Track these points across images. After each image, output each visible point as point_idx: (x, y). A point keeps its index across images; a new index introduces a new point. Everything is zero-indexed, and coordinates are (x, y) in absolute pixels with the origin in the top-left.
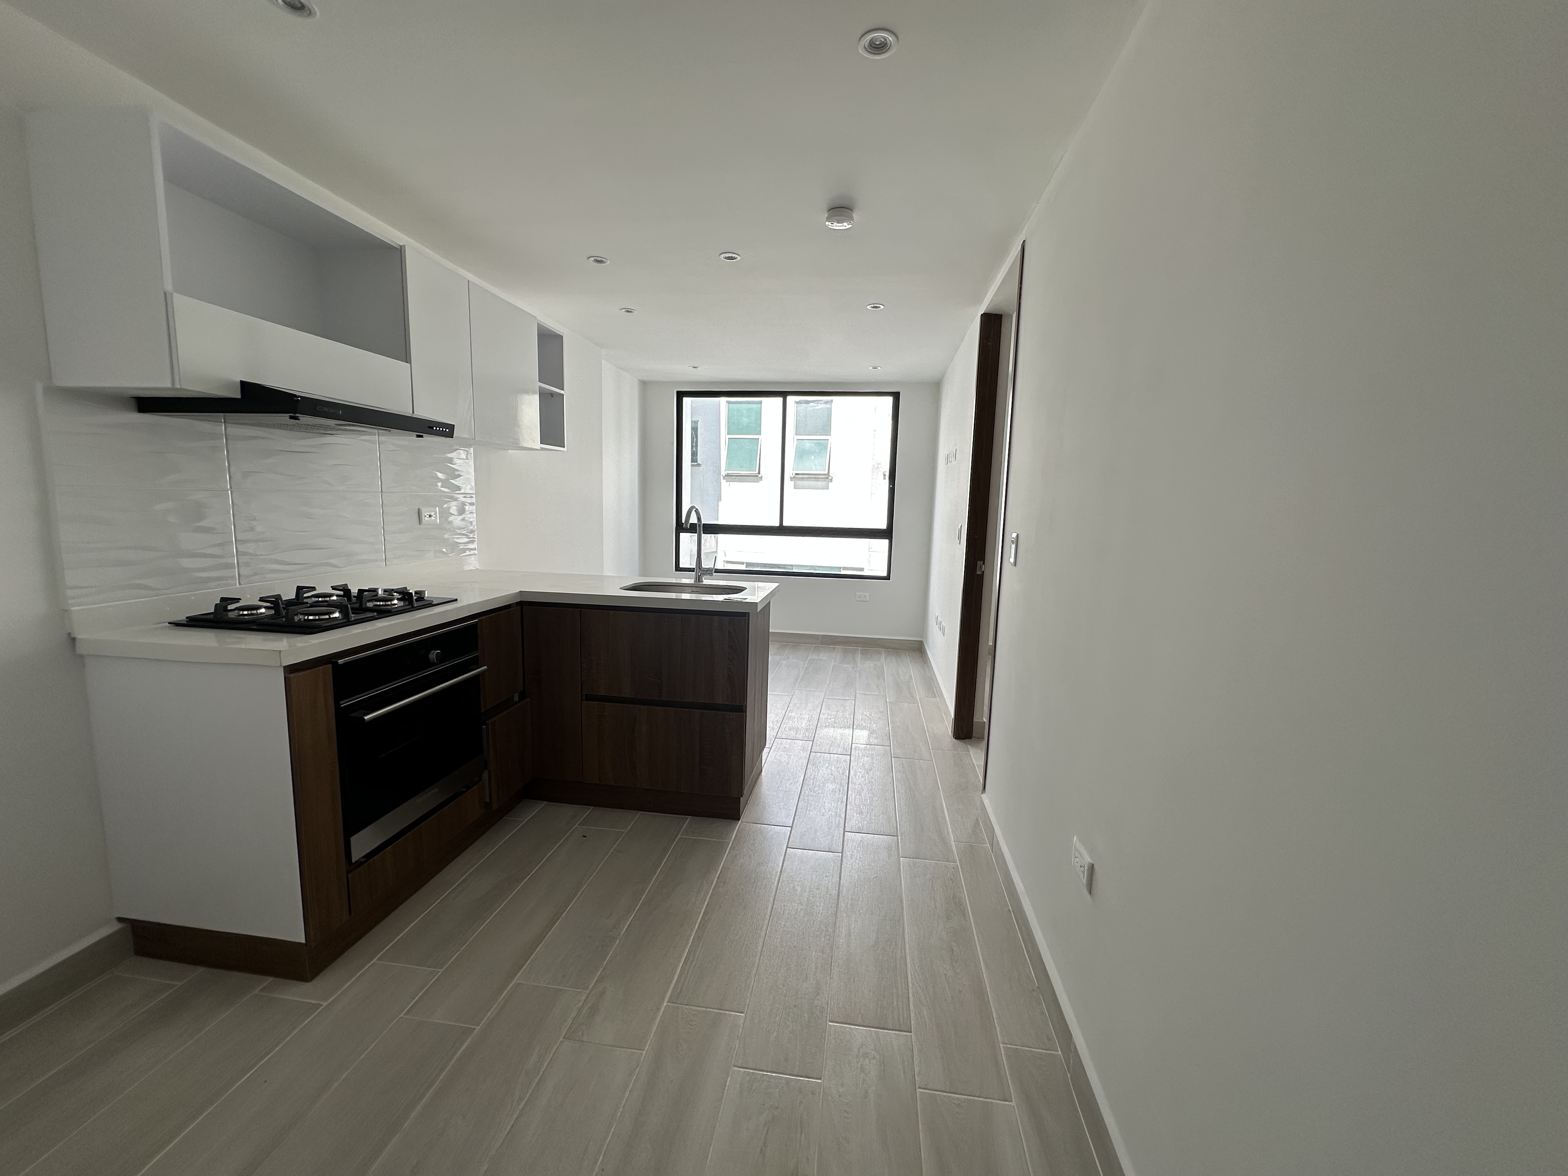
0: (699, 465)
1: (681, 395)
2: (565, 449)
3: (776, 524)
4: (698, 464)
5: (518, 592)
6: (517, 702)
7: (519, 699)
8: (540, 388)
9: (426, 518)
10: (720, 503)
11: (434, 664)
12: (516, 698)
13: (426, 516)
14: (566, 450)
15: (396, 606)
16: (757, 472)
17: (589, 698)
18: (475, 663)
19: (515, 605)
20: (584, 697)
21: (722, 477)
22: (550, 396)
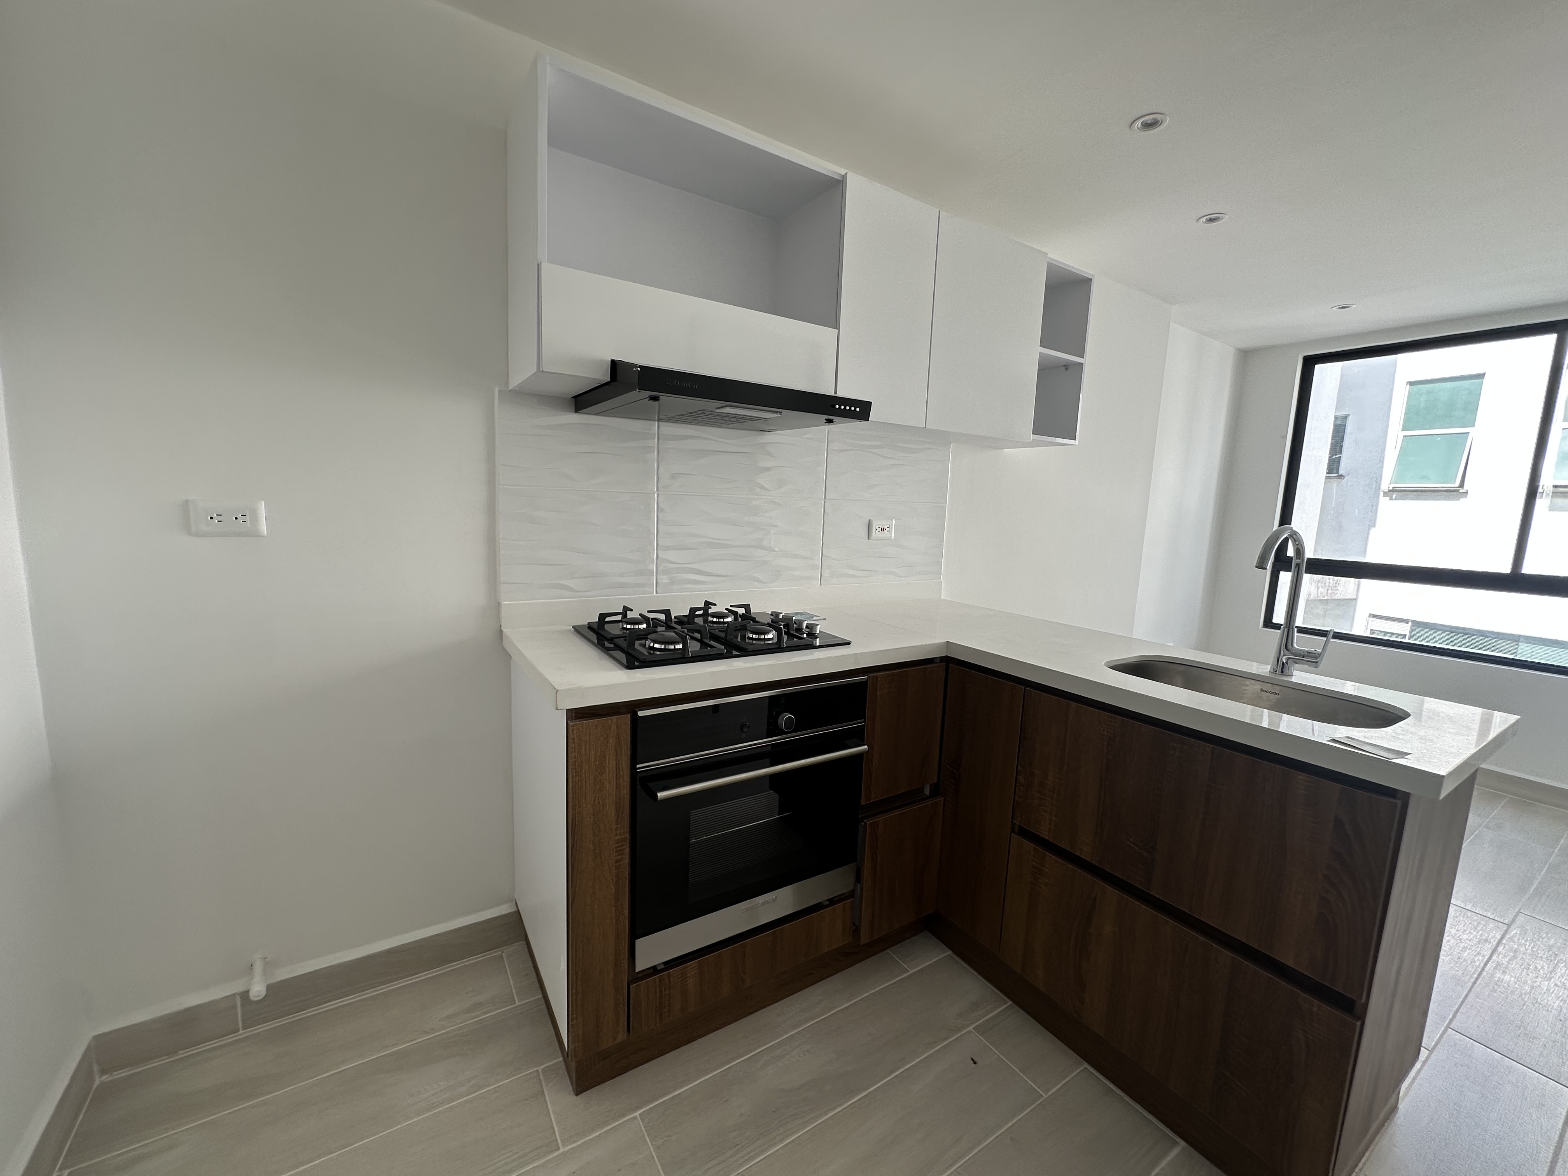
0: (1341, 477)
1: (1310, 363)
2: (1076, 442)
3: (1505, 568)
4: (1339, 476)
5: (944, 642)
6: (927, 798)
7: (930, 793)
8: (1042, 357)
9: (877, 531)
10: (1373, 531)
11: (782, 733)
12: (927, 792)
13: (877, 529)
14: (1077, 444)
15: (771, 642)
16: (1457, 484)
17: (1024, 833)
18: (857, 737)
19: (939, 661)
20: (1017, 830)
21: (1382, 493)
22: (1064, 368)
